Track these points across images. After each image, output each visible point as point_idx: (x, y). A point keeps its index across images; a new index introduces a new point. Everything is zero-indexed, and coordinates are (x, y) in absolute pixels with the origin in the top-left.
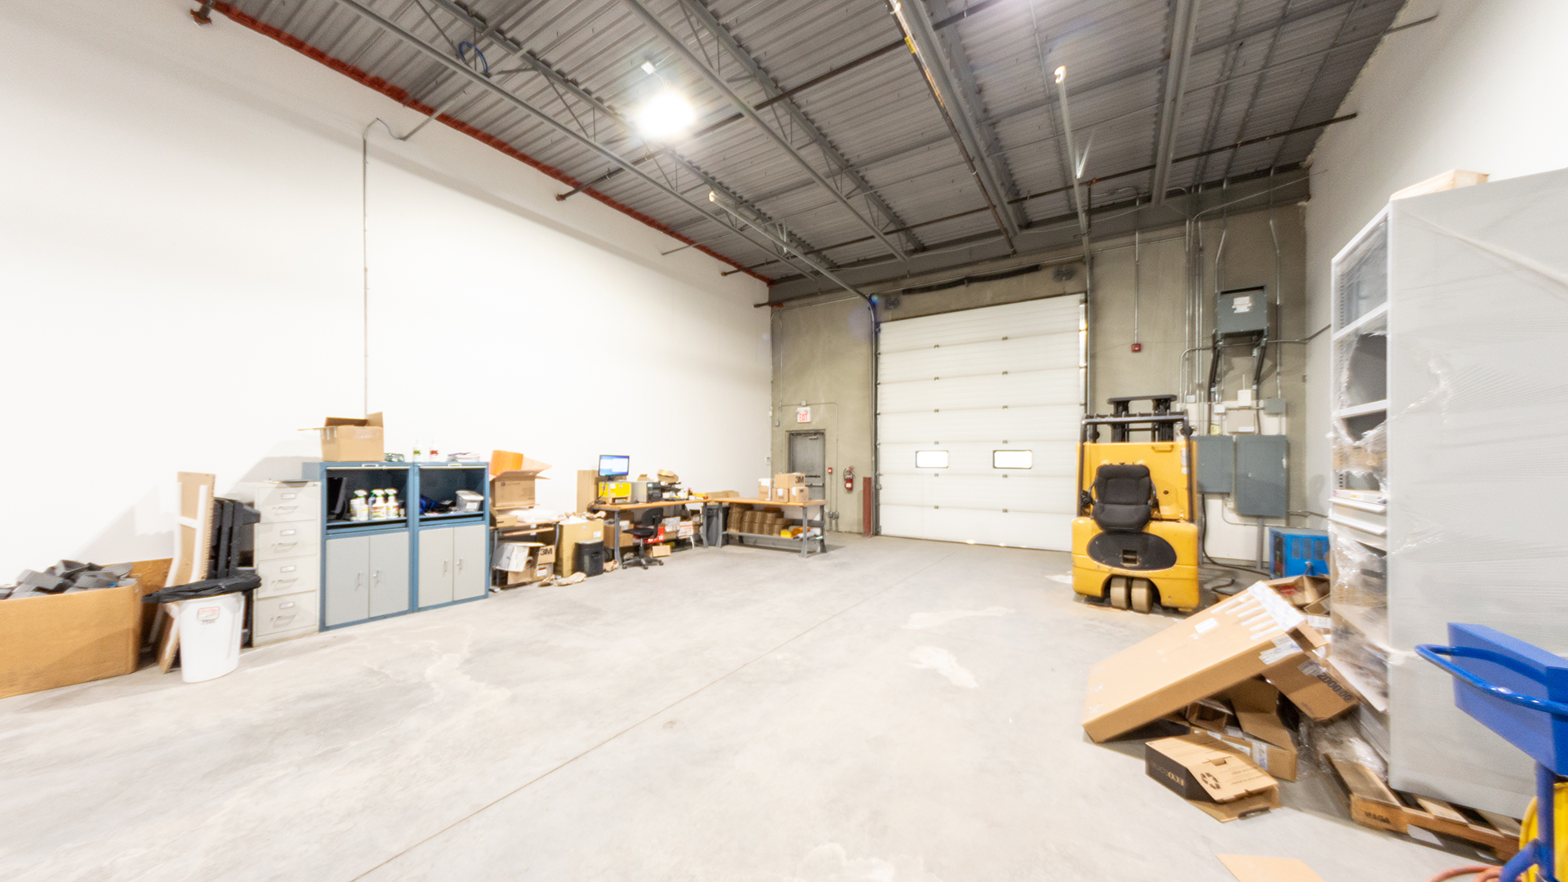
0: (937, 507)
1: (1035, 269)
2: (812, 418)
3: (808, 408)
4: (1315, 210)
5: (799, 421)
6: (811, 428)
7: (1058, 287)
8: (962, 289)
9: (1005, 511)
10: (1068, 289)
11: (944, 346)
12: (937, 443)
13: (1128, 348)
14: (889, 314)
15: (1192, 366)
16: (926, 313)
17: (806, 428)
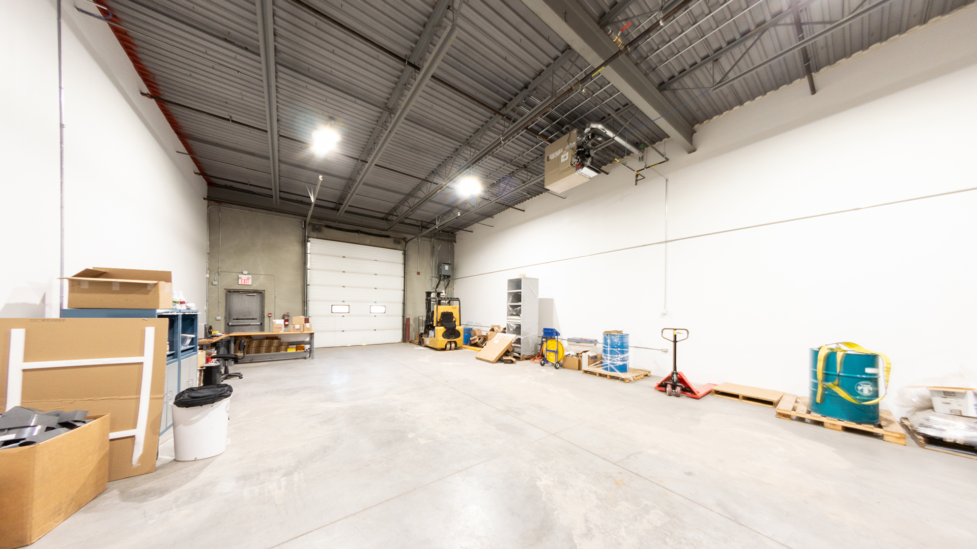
0: (343, 331)
1: (388, 237)
2: (252, 282)
3: (250, 276)
4: (457, 246)
5: (240, 283)
6: (252, 289)
7: (395, 246)
8: (356, 234)
9: (375, 330)
10: (398, 248)
11: (347, 258)
12: (344, 302)
13: (416, 273)
14: (315, 234)
15: (432, 282)
16: (337, 240)
17: (246, 288)
